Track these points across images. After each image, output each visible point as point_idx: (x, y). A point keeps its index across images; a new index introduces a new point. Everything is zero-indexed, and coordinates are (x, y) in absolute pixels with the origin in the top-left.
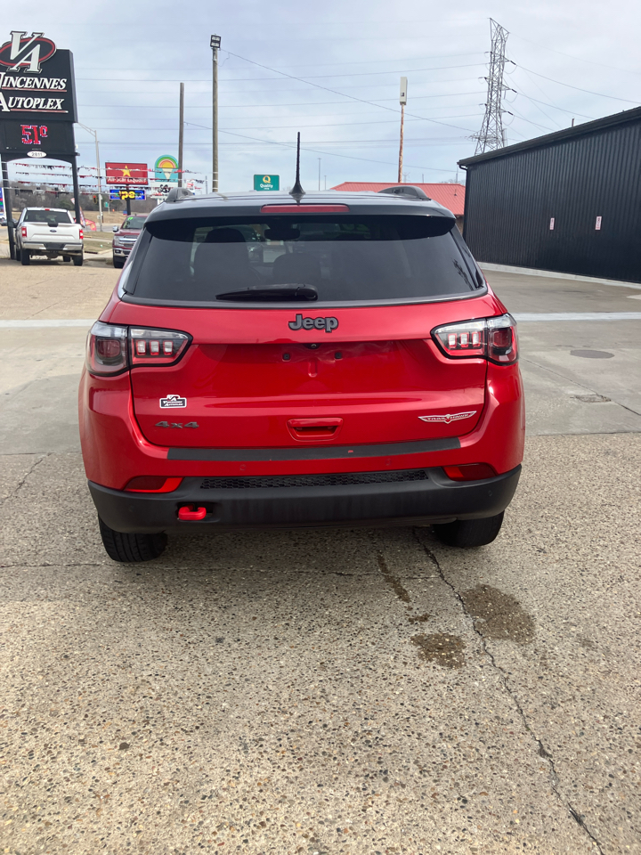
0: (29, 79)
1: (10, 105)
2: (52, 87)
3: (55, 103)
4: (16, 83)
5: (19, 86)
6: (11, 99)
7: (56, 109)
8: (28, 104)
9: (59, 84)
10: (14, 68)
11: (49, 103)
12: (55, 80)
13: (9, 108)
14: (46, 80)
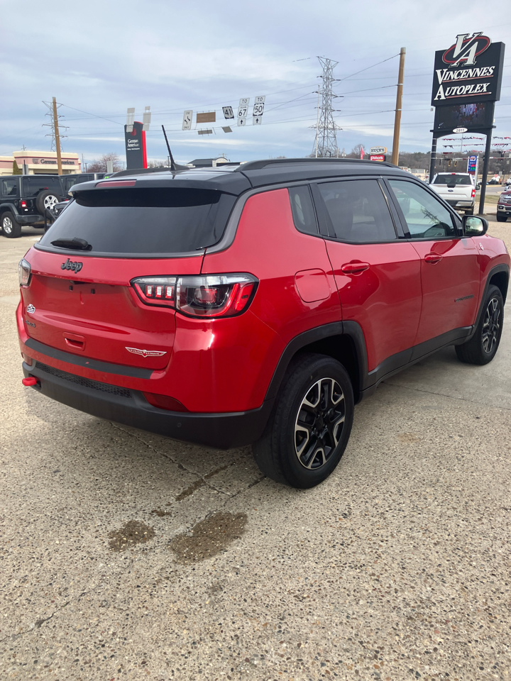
0: (464, 71)
1: (446, 94)
2: (482, 75)
3: (482, 87)
4: (454, 76)
5: (456, 78)
6: (448, 89)
7: (482, 92)
8: (460, 91)
9: (488, 71)
10: (455, 64)
11: (478, 87)
12: (485, 68)
13: (445, 96)
14: (478, 69)
